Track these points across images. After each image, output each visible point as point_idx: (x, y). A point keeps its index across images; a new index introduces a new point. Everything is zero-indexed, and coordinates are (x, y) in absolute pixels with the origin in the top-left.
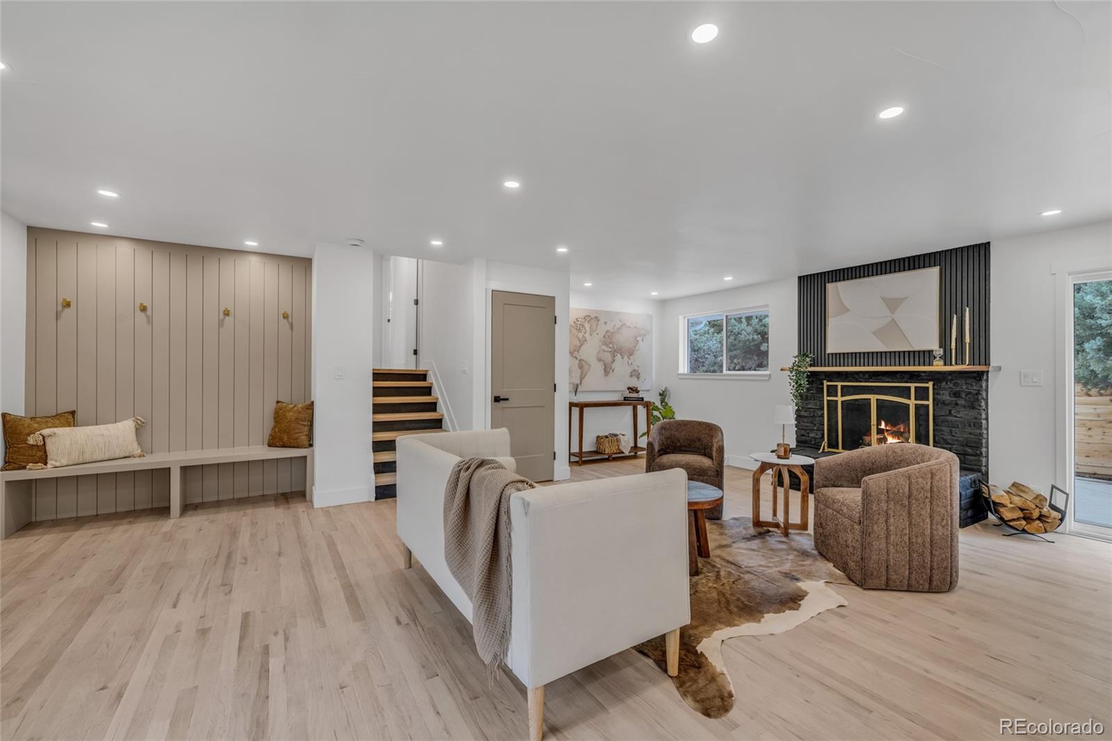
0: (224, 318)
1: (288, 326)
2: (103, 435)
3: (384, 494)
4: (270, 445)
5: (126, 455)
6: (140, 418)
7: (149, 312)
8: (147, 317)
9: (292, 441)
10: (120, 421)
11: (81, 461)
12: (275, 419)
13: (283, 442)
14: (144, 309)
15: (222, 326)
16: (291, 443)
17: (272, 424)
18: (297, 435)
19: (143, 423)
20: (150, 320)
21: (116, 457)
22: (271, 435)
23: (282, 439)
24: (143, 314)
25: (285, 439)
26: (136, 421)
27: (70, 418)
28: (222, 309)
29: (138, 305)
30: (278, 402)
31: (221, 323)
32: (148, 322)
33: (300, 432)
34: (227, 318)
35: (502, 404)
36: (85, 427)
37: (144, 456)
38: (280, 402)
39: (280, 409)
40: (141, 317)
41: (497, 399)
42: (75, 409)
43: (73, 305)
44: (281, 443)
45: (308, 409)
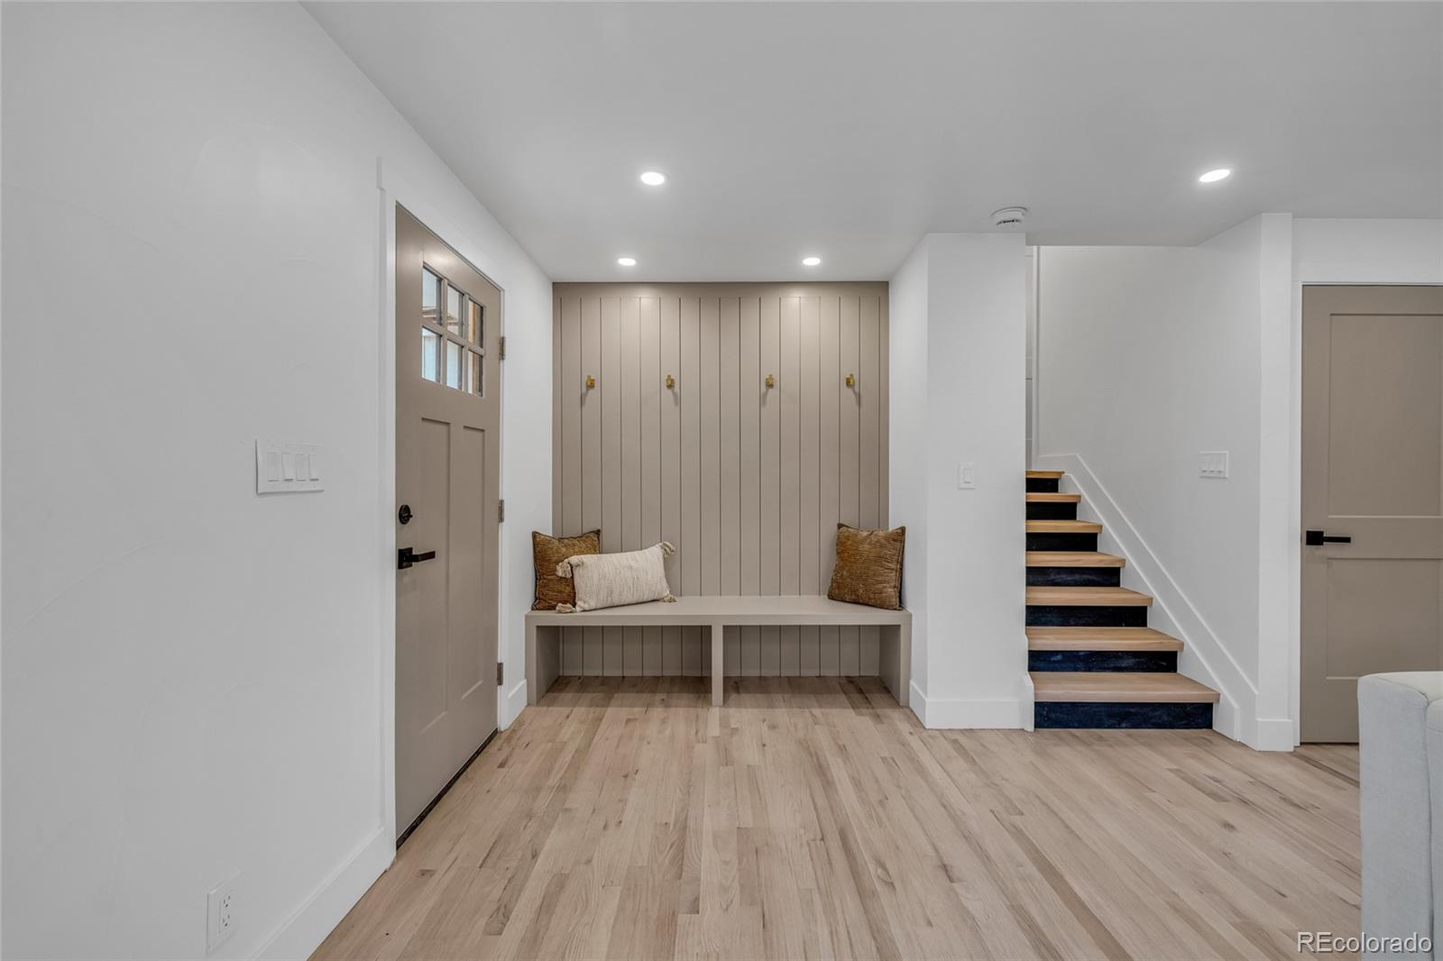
0: (767, 390)
1: (853, 398)
2: (631, 567)
3: (1049, 719)
4: (831, 597)
5: (655, 598)
6: (668, 544)
7: (677, 386)
8: (674, 394)
9: (872, 596)
10: (646, 548)
11: (609, 604)
12: (838, 553)
13: (858, 596)
14: (670, 386)
15: (765, 403)
16: (870, 599)
17: (834, 560)
18: (880, 586)
19: (672, 551)
20: (678, 400)
21: (645, 600)
22: (833, 581)
23: (854, 591)
24: (670, 392)
25: (861, 591)
26: (664, 548)
27: (594, 541)
28: (765, 376)
29: (664, 378)
30: (840, 526)
31: (762, 400)
32: (676, 404)
33: (885, 582)
34: (771, 390)
35: (1328, 550)
36: (612, 555)
37: (675, 601)
38: (844, 526)
39: (848, 538)
40: (667, 393)
41: (1314, 538)
42: (599, 528)
43: (597, 384)
44: (854, 597)
45: (895, 541)
